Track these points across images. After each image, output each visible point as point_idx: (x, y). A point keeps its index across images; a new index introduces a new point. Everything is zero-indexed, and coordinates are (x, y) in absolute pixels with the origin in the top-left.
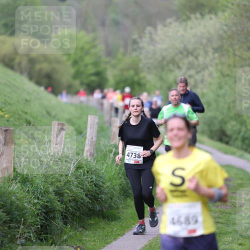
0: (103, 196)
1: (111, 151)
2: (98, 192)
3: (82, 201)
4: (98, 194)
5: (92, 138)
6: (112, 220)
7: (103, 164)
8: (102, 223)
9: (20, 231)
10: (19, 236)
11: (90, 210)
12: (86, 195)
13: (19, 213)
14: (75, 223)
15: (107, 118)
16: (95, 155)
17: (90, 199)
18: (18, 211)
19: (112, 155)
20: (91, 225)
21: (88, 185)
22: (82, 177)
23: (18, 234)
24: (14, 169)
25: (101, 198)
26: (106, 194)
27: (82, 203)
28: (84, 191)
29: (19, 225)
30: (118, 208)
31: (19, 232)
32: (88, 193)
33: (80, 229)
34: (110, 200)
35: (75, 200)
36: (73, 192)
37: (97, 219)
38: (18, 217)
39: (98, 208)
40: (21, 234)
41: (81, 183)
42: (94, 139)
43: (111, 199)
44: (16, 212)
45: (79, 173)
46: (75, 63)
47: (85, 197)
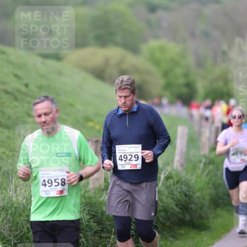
0: (193, 206)
1: (200, 162)
2: (188, 202)
3: (172, 211)
4: (188, 204)
5: (182, 149)
6: (202, 230)
7: (192, 174)
8: (193, 233)
9: (111, 240)
10: (110, 245)
11: (180, 220)
12: (177, 205)
13: (110, 223)
14: (165, 233)
15: (196, 128)
16: (185, 165)
17: (181, 209)
18: (109, 221)
19: (202, 165)
20: (181, 235)
21: (178, 195)
22: (172, 187)
23: (109, 244)
24: (105, 179)
25: (191, 208)
26: (196, 204)
27: (172, 213)
28: (174, 201)
29: (110, 235)
30: (208, 218)
31: (109, 242)
32: (178, 203)
33: (171, 239)
34: (200, 210)
35: (165, 210)
36: (163, 202)
37: (187, 228)
38: (109, 227)
39: (188, 218)
40: (112, 244)
41: (171, 193)
42: (184, 149)
43: (201, 208)
44: (107, 222)
45: (169, 183)
46: (166, 74)
47: (175, 207)
